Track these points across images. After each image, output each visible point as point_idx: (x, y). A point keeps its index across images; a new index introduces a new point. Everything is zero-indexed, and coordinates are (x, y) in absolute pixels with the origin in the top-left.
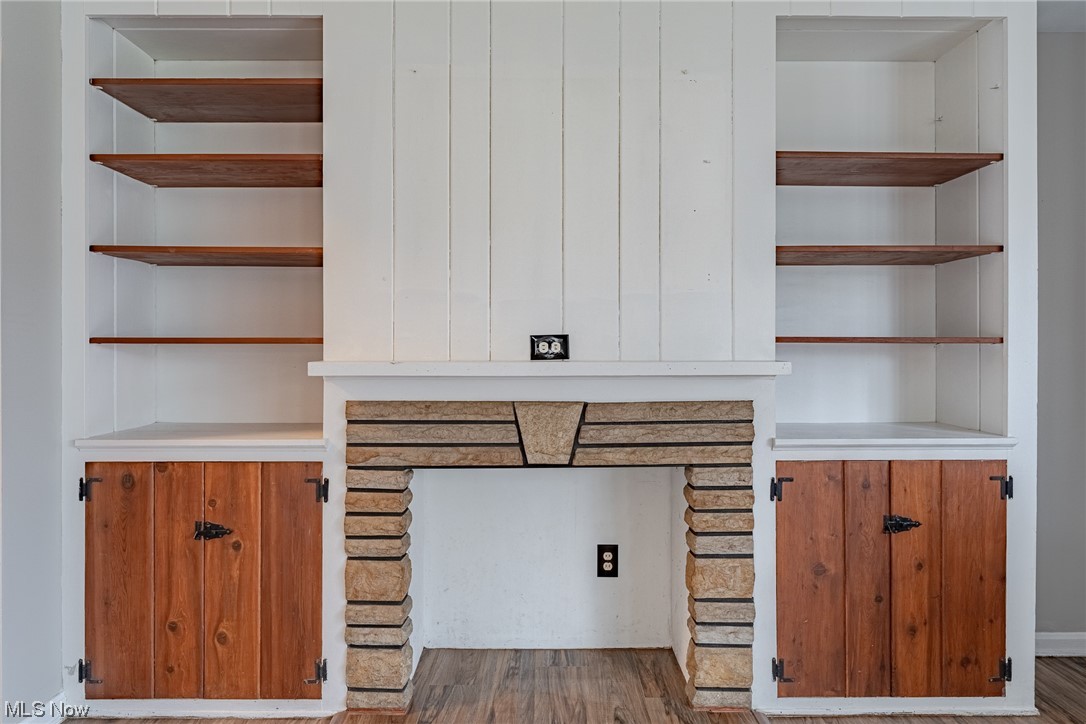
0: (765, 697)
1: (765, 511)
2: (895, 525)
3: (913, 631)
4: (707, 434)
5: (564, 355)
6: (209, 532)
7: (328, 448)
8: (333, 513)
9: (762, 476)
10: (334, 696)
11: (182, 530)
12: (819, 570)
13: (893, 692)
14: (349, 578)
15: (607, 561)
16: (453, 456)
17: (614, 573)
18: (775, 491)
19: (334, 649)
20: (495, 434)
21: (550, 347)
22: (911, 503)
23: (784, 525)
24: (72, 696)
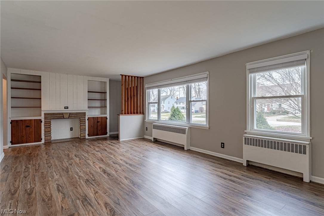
0: (87, 137)
1: (87, 121)
2: (98, 122)
3: (99, 130)
4: (81, 115)
5: (68, 108)
6: (27, 126)
7: (42, 118)
8: (43, 124)
9: (87, 118)
10: (43, 141)
11: (24, 126)
12: (92, 126)
13: (98, 135)
14: (45, 130)
15: (71, 129)
16: (56, 118)
17: (72, 130)
18: (88, 120)
19: (43, 137)
20: (61, 116)
21: (66, 108)
22: (99, 120)
23: (88, 122)
24: (9, 145)
